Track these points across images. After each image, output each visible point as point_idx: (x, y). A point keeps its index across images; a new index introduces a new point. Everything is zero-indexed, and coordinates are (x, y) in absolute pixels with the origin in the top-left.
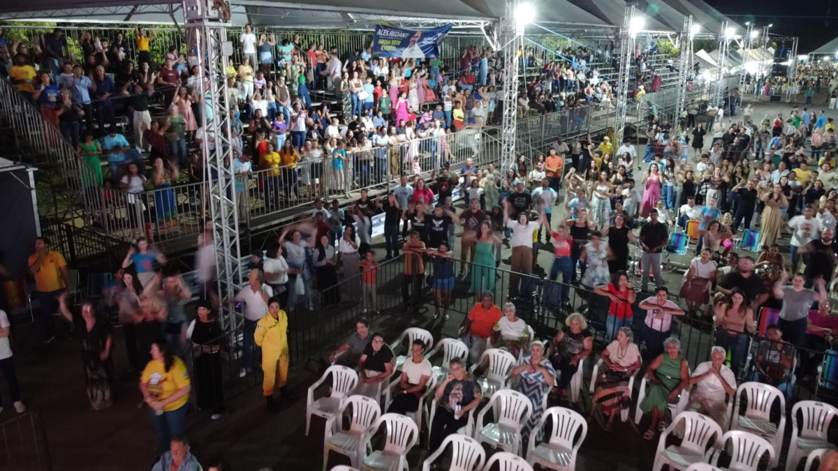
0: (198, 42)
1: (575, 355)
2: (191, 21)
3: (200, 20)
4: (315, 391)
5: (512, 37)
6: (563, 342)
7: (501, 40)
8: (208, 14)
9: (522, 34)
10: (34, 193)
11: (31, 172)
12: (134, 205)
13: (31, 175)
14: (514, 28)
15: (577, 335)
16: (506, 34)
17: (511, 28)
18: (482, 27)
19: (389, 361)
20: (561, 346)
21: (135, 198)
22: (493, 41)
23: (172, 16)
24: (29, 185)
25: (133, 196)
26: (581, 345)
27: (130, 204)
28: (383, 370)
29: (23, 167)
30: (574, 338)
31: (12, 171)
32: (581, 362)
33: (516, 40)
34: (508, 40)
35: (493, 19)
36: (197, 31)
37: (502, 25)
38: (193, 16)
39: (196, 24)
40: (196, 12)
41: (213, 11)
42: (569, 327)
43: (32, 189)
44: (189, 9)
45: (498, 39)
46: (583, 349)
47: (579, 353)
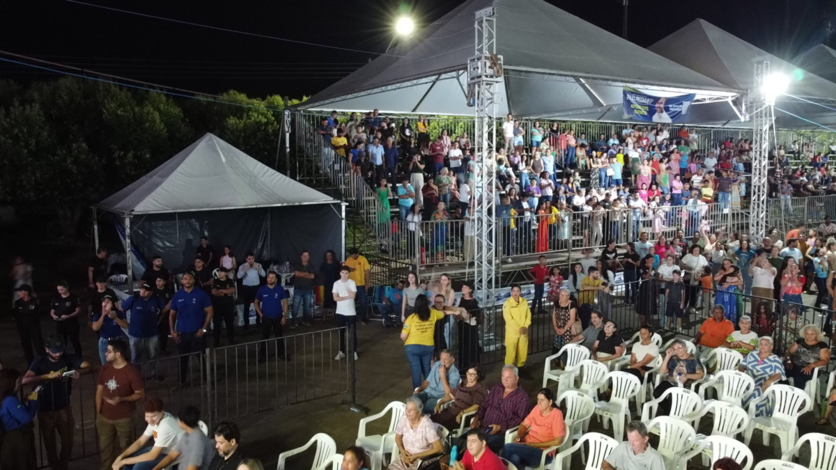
0: (476, 94)
1: (809, 363)
2: (472, 79)
3: (480, 77)
4: (552, 362)
5: (761, 107)
6: (797, 352)
7: (749, 109)
8: (485, 72)
9: (773, 104)
10: (343, 222)
11: (344, 205)
12: (414, 232)
13: (343, 208)
14: (763, 98)
15: (813, 346)
16: (754, 104)
17: (759, 99)
18: (730, 100)
19: (618, 345)
20: (795, 356)
21: (416, 225)
22: (740, 111)
23: (458, 79)
24: (341, 216)
25: (414, 224)
26: (816, 355)
27: (411, 231)
28: (613, 352)
29: (339, 201)
30: (808, 349)
31: (332, 204)
32: (816, 370)
33: (766, 108)
34: (757, 109)
35: (741, 91)
36: (476, 86)
37: (751, 96)
38: (474, 74)
39: (476, 80)
40: (477, 72)
41: (490, 70)
42: (804, 339)
43: (343, 219)
44: (472, 70)
45: (747, 109)
46: (819, 359)
47: (815, 363)
